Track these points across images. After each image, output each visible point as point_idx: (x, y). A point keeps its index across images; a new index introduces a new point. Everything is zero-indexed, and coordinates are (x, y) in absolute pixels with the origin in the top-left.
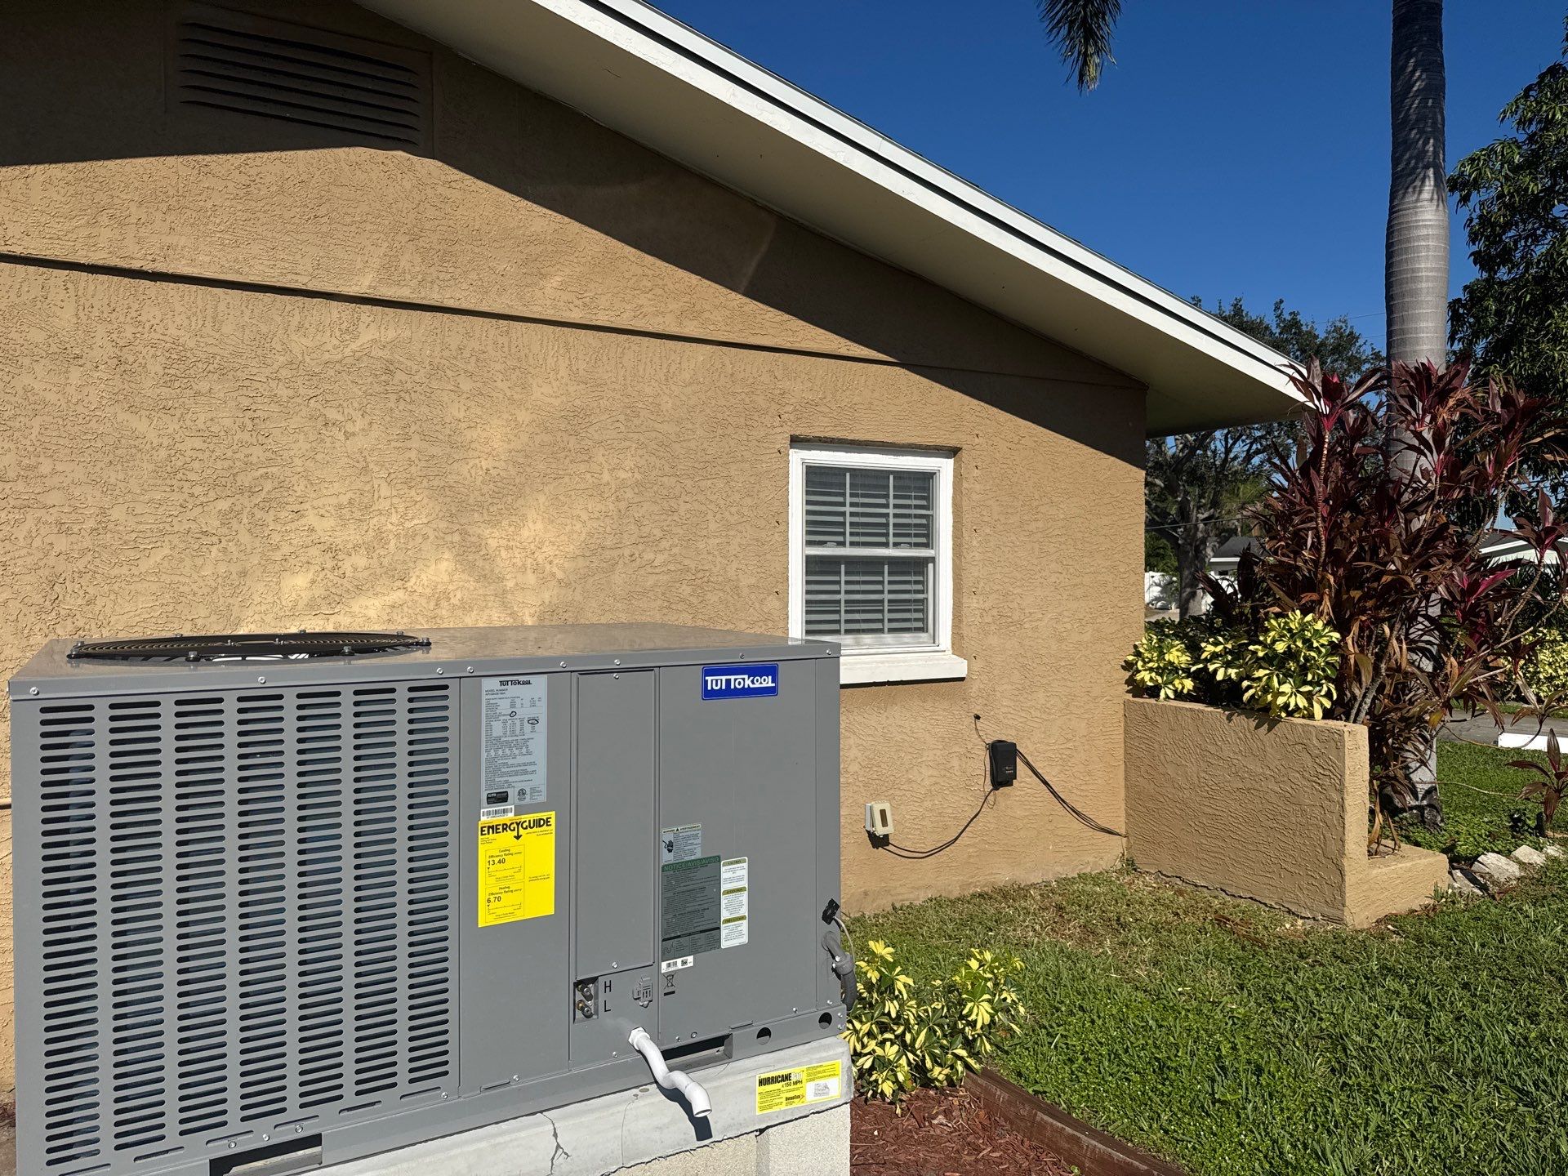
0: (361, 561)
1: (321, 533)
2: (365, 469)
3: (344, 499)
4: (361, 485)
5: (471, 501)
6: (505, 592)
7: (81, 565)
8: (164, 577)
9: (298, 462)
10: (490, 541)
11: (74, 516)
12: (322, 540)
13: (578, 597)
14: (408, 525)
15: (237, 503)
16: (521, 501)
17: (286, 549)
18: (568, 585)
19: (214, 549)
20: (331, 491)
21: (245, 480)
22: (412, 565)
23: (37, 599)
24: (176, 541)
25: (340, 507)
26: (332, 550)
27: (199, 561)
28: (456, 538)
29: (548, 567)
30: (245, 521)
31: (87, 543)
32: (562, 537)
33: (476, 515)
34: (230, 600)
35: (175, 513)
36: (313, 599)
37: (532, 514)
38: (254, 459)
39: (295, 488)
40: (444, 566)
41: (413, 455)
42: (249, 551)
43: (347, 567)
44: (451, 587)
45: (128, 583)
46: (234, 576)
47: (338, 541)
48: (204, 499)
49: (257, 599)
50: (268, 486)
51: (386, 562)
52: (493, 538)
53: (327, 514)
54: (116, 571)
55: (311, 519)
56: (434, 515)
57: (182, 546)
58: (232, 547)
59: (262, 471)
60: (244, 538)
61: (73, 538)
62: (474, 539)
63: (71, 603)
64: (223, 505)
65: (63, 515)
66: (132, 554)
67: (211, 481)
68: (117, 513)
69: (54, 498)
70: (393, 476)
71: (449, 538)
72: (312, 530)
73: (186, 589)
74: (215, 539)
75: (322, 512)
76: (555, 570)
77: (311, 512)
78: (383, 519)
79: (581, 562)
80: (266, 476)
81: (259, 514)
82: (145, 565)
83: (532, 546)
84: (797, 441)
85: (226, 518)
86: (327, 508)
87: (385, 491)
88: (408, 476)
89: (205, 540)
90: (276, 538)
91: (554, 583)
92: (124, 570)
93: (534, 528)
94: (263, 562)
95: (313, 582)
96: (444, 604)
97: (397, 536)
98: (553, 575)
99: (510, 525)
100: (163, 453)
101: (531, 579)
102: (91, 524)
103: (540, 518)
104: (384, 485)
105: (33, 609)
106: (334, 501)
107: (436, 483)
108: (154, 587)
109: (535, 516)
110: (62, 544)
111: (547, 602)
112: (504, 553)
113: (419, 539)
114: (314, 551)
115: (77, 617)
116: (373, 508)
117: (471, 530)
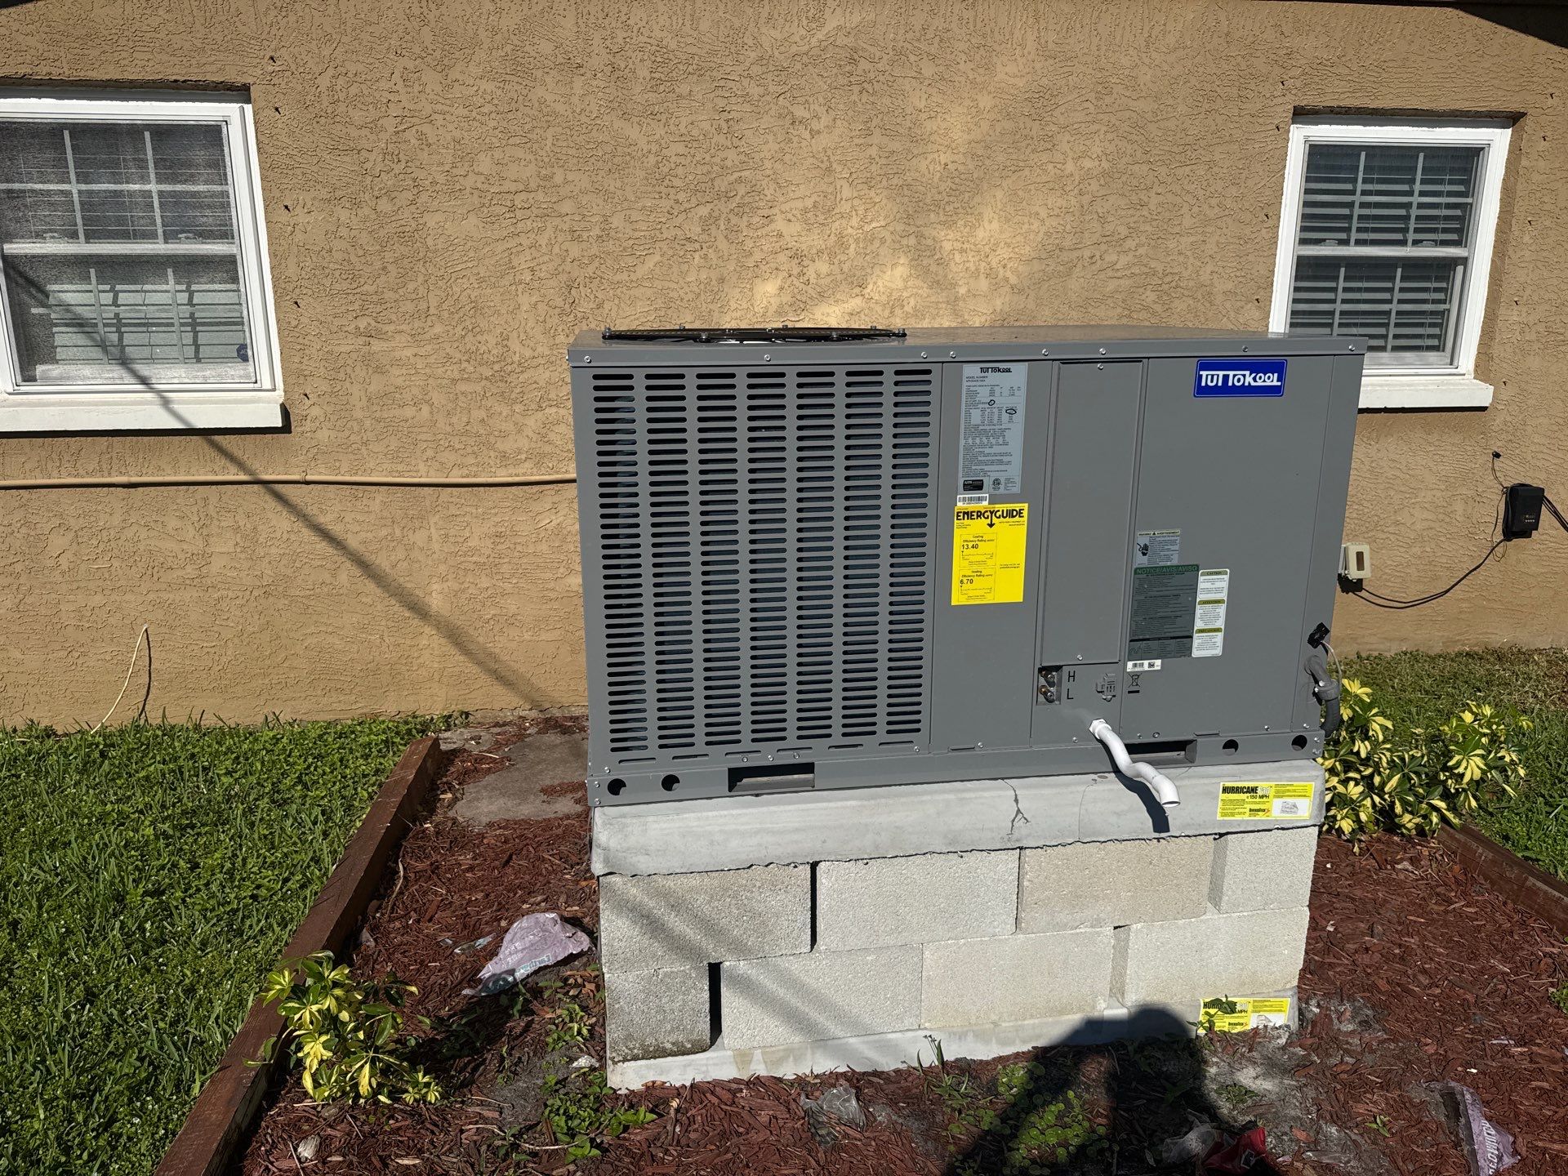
0: (823, 267)
1: (788, 238)
2: (829, 170)
3: (809, 203)
4: (824, 187)
5: (928, 201)
6: (957, 299)
7: (590, 270)
8: (657, 283)
9: (768, 164)
10: (945, 244)
11: (583, 224)
12: (790, 246)
13: (1031, 305)
14: (867, 228)
15: (716, 209)
16: (978, 199)
17: (758, 256)
18: (1021, 291)
19: (697, 256)
20: (798, 194)
21: (722, 184)
22: (869, 271)
23: (559, 302)
24: (665, 248)
25: (805, 211)
26: (797, 256)
27: (685, 267)
28: (912, 241)
29: (1001, 271)
30: (722, 227)
31: (594, 250)
32: (1018, 238)
33: (932, 215)
34: (711, 306)
35: (663, 220)
36: (781, 306)
37: (988, 213)
38: (729, 163)
39: (766, 192)
40: (901, 271)
41: (873, 151)
42: (725, 258)
43: (811, 273)
44: (905, 294)
45: (629, 288)
46: (714, 282)
47: (804, 246)
48: (687, 206)
49: (733, 305)
50: (742, 190)
51: (846, 268)
52: (948, 240)
53: (793, 219)
54: (618, 277)
55: (779, 224)
56: (892, 217)
57: (670, 252)
58: (712, 254)
59: (736, 175)
60: (722, 244)
61: (584, 245)
62: (929, 242)
63: (585, 306)
64: (704, 211)
65: (574, 223)
66: (630, 261)
67: (692, 187)
68: (617, 221)
69: (567, 207)
70: (854, 176)
71: (904, 242)
72: (780, 235)
73: (674, 295)
74: (697, 246)
75: (790, 216)
76: (1009, 274)
77: (779, 218)
78: (844, 222)
79: (1037, 266)
80: (740, 180)
81: (734, 220)
82: (641, 271)
83: (987, 249)
84: (1302, 114)
85: (708, 223)
86: (794, 212)
87: (847, 192)
88: (869, 175)
89: (689, 246)
90: (749, 244)
91: (1007, 289)
92: (624, 276)
93: (990, 228)
94: (738, 269)
95: (781, 289)
96: (898, 311)
97: (857, 241)
98: (1007, 280)
99: (965, 226)
100: (652, 159)
101: (983, 284)
102: (596, 231)
103: (996, 217)
104: (846, 186)
105: (557, 311)
106: (799, 204)
107: (895, 181)
108: (649, 292)
109: (992, 214)
110: (575, 250)
111: (998, 310)
112: (957, 257)
113: (877, 243)
114: (782, 258)
115: (591, 319)
116: (836, 211)
117: (927, 232)
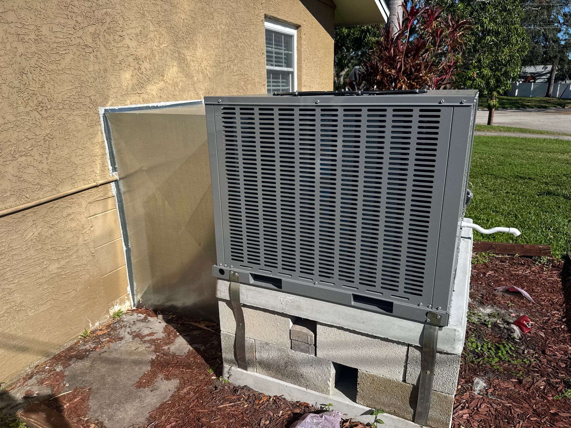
1: (132, 49)
2: (144, 15)
3: (138, 31)
4: (143, 24)
9: (118, 7)
10: (188, 57)
11: (24, 31)
12: (133, 53)
14: (160, 46)
15: (97, 29)
16: (194, 37)
17: (120, 58)
18: (211, 80)
19: (91, 55)
20: (133, 26)
21: (99, 14)
22: (164, 68)
24: (75, 50)
25: (137, 35)
26: (137, 59)
27: (87, 62)
29: (205, 71)
30: (102, 40)
31: (34, 49)
33: (182, 43)
35: (72, 33)
36: (133, 85)
37: (198, 44)
38: (100, 3)
39: (119, 22)
40: (175, 69)
42: (106, 58)
43: (143, 68)
44: (178, 80)
45: (58, 75)
46: (102, 72)
47: (139, 54)
48: (84, 25)
49: (113, 85)
50: (107, 19)
56: (169, 42)
57: (78, 53)
58: (99, 55)
59: (105, 10)
62: (183, 56)
64: (91, 29)
66: (58, 57)
67: (85, 14)
70: (153, 19)
71: (175, 55)
72: (128, 47)
77: (127, 37)
78: (152, 42)
80: (106, 14)
81: (107, 36)
82: (63, 63)
83: (200, 61)
85: (95, 36)
86: (132, 35)
87: (152, 28)
88: (158, 20)
89: (87, 50)
90: (115, 51)
94: (113, 64)
95: (132, 76)
97: (158, 53)
104: (151, 24)
105: (15, 89)
106: (134, 31)
107: (168, 25)
113: (165, 55)
114: (130, 59)
116: (149, 37)
